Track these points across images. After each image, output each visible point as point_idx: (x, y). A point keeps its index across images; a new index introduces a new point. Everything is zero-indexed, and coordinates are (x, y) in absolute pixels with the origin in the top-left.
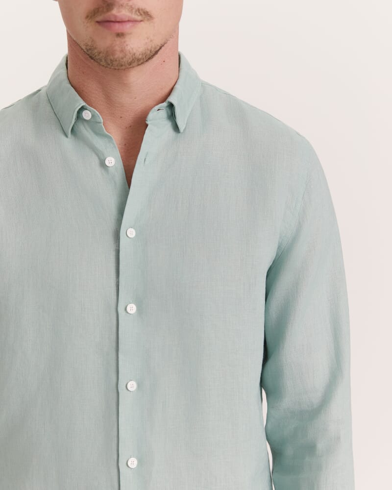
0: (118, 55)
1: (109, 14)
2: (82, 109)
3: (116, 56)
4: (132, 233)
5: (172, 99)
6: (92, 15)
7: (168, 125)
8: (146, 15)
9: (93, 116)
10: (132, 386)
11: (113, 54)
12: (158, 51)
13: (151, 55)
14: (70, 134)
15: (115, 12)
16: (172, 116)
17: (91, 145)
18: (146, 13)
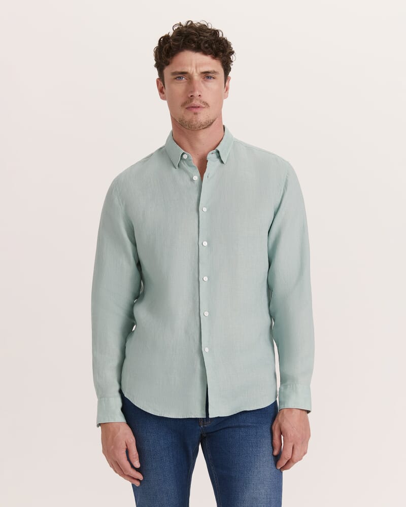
0: (194, 123)
1: (190, 104)
2: (183, 154)
4: (205, 209)
5: (218, 148)
6: (183, 105)
7: (218, 161)
9: (188, 157)
10: (206, 279)
11: (192, 123)
12: (212, 123)
13: (209, 124)
14: (177, 167)
15: (194, 102)
16: (219, 157)
17: (187, 172)
18: (207, 104)
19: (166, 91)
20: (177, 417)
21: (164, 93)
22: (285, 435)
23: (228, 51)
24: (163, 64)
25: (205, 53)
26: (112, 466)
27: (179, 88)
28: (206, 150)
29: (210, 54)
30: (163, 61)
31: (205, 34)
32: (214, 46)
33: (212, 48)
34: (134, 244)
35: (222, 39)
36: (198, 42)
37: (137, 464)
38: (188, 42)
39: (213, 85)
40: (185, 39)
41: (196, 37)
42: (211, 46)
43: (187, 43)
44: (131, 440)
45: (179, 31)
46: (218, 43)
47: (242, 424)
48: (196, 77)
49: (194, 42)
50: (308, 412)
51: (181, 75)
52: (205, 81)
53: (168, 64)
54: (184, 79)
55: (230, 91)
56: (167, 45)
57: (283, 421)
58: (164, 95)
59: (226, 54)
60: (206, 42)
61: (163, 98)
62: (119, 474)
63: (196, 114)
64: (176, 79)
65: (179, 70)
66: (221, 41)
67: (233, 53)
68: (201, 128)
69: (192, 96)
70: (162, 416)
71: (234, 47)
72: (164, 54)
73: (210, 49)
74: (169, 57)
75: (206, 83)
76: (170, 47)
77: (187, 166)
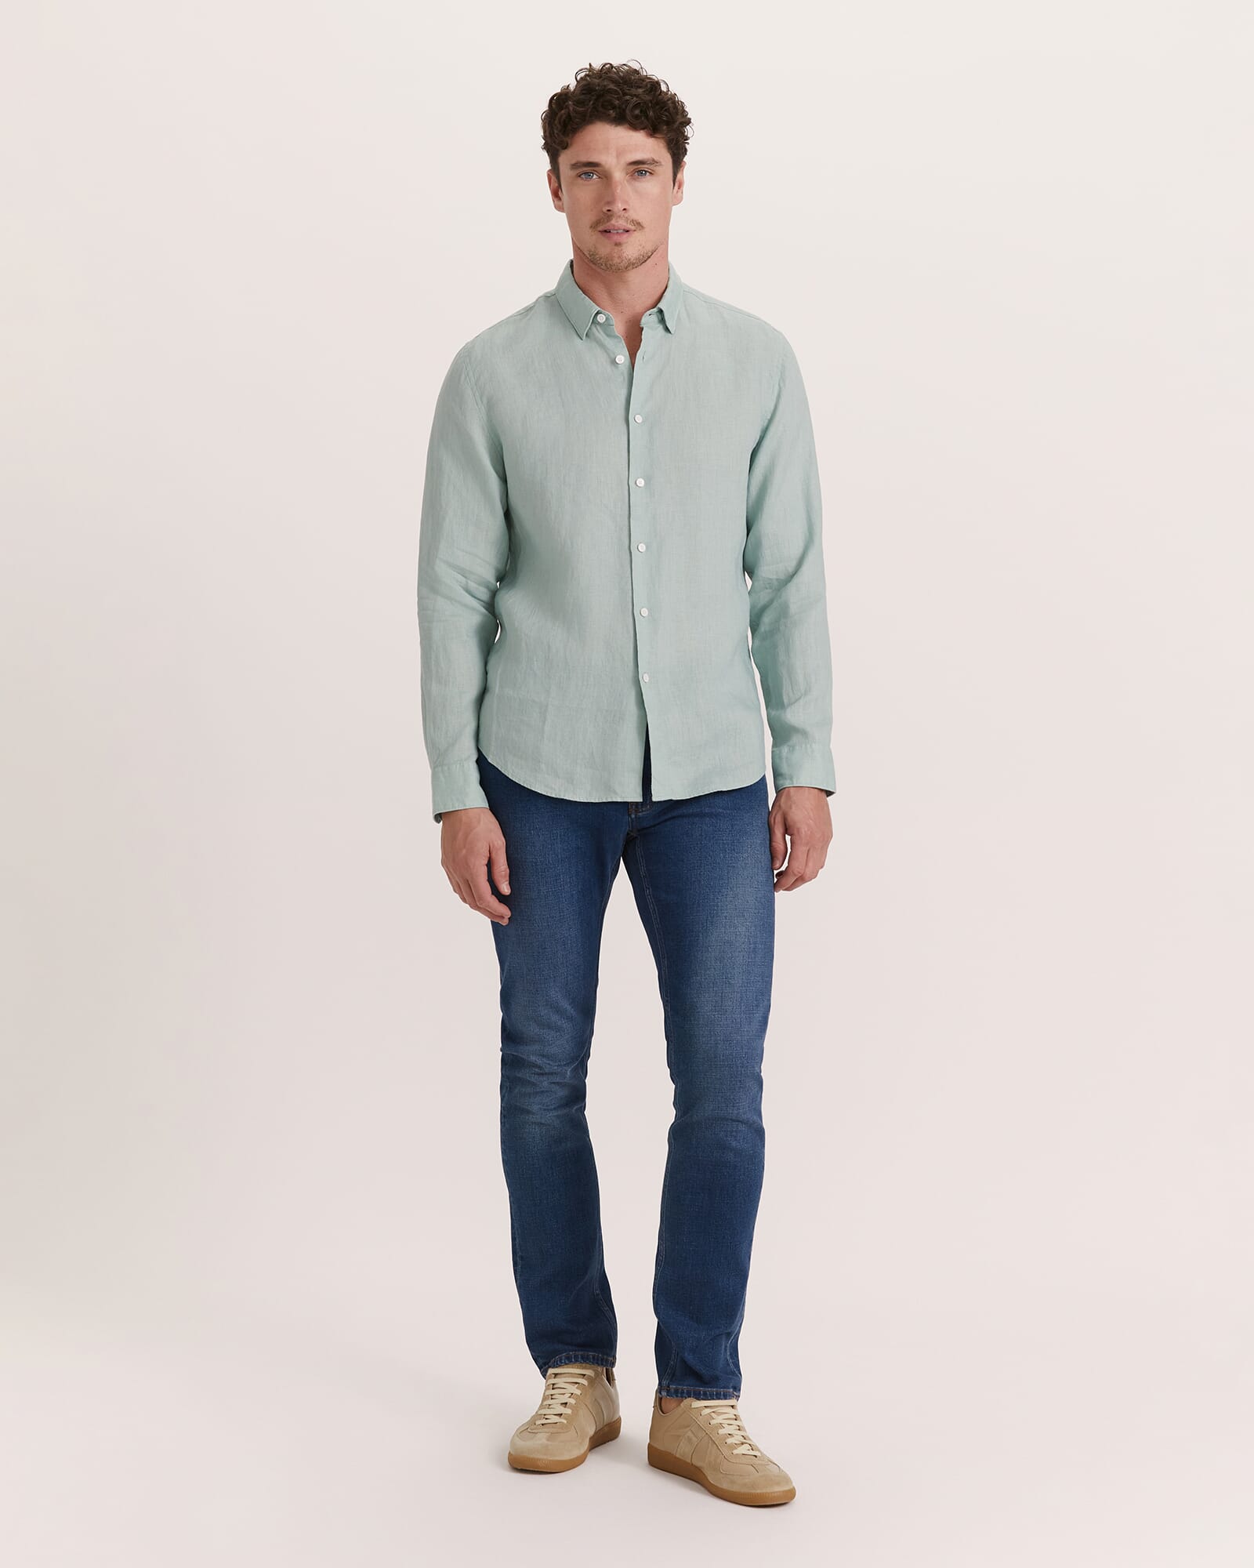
0: (616, 260)
1: (608, 224)
2: (598, 313)
3: (615, 262)
4: (639, 419)
5: (660, 305)
6: (594, 226)
7: (661, 327)
8: (639, 225)
9: (607, 319)
10: (642, 547)
11: (612, 260)
12: (650, 256)
13: (644, 259)
14: (584, 338)
15: (613, 222)
16: (662, 321)
17: (602, 346)
18: (639, 224)
19: (564, 194)
20: (589, 801)
21: (560, 199)
22: (795, 832)
23: (680, 119)
24: (558, 147)
25: (634, 127)
26: (457, 889)
27: (586, 192)
28: (639, 309)
29: (643, 129)
30: (557, 142)
31: (633, 91)
32: (651, 114)
33: (647, 117)
34: (504, 479)
35: (666, 97)
36: (620, 107)
37: (505, 889)
38: (603, 106)
39: (650, 186)
40: (596, 100)
41: (618, 99)
42: (644, 112)
43: (601, 109)
44: (499, 842)
45: (585, 85)
46: (657, 107)
47: (707, 810)
48: (618, 175)
49: (614, 108)
50: (829, 793)
51: (589, 169)
52: (635, 179)
53: (565, 146)
54: (595, 176)
55: (685, 188)
56: (563, 112)
57: (791, 808)
58: (560, 203)
59: (675, 126)
60: (636, 106)
61: (560, 208)
62: (470, 905)
63: (618, 244)
64: (581, 174)
65: (584, 159)
66: (665, 102)
67: (688, 122)
68: (631, 267)
69: (609, 210)
70: (562, 797)
71: (691, 111)
72: (557, 129)
73: (643, 118)
74: (568, 135)
75: (637, 184)
76: (569, 116)
77: (604, 335)
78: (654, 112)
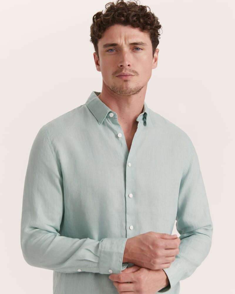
0: (125, 89)
6: (114, 73)
9: (114, 115)
12: (140, 89)
15: (124, 71)
17: (111, 128)
18: (136, 72)
21: (99, 65)
23: (156, 25)
24: (97, 38)
25: (134, 26)
27: (110, 59)
29: (138, 27)
30: (97, 35)
31: (133, 9)
33: (140, 22)
35: (149, 13)
36: (126, 16)
39: (141, 55)
41: (125, 12)
42: (138, 19)
46: (145, 17)
48: (126, 49)
49: (123, 16)
51: (112, 47)
52: (134, 52)
53: (100, 37)
54: (115, 51)
56: (98, 20)
58: (99, 67)
59: (154, 27)
60: (134, 16)
61: (99, 70)
63: (126, 81)
64: (108, 51)
65: (110, 42)
67: (160, 27)
68: (131, 93)
69: (121, 66)
71: (161, 21)
73: (138, 22)
75: (136, 54)
77: (112, 123)
78: (143, 19)
